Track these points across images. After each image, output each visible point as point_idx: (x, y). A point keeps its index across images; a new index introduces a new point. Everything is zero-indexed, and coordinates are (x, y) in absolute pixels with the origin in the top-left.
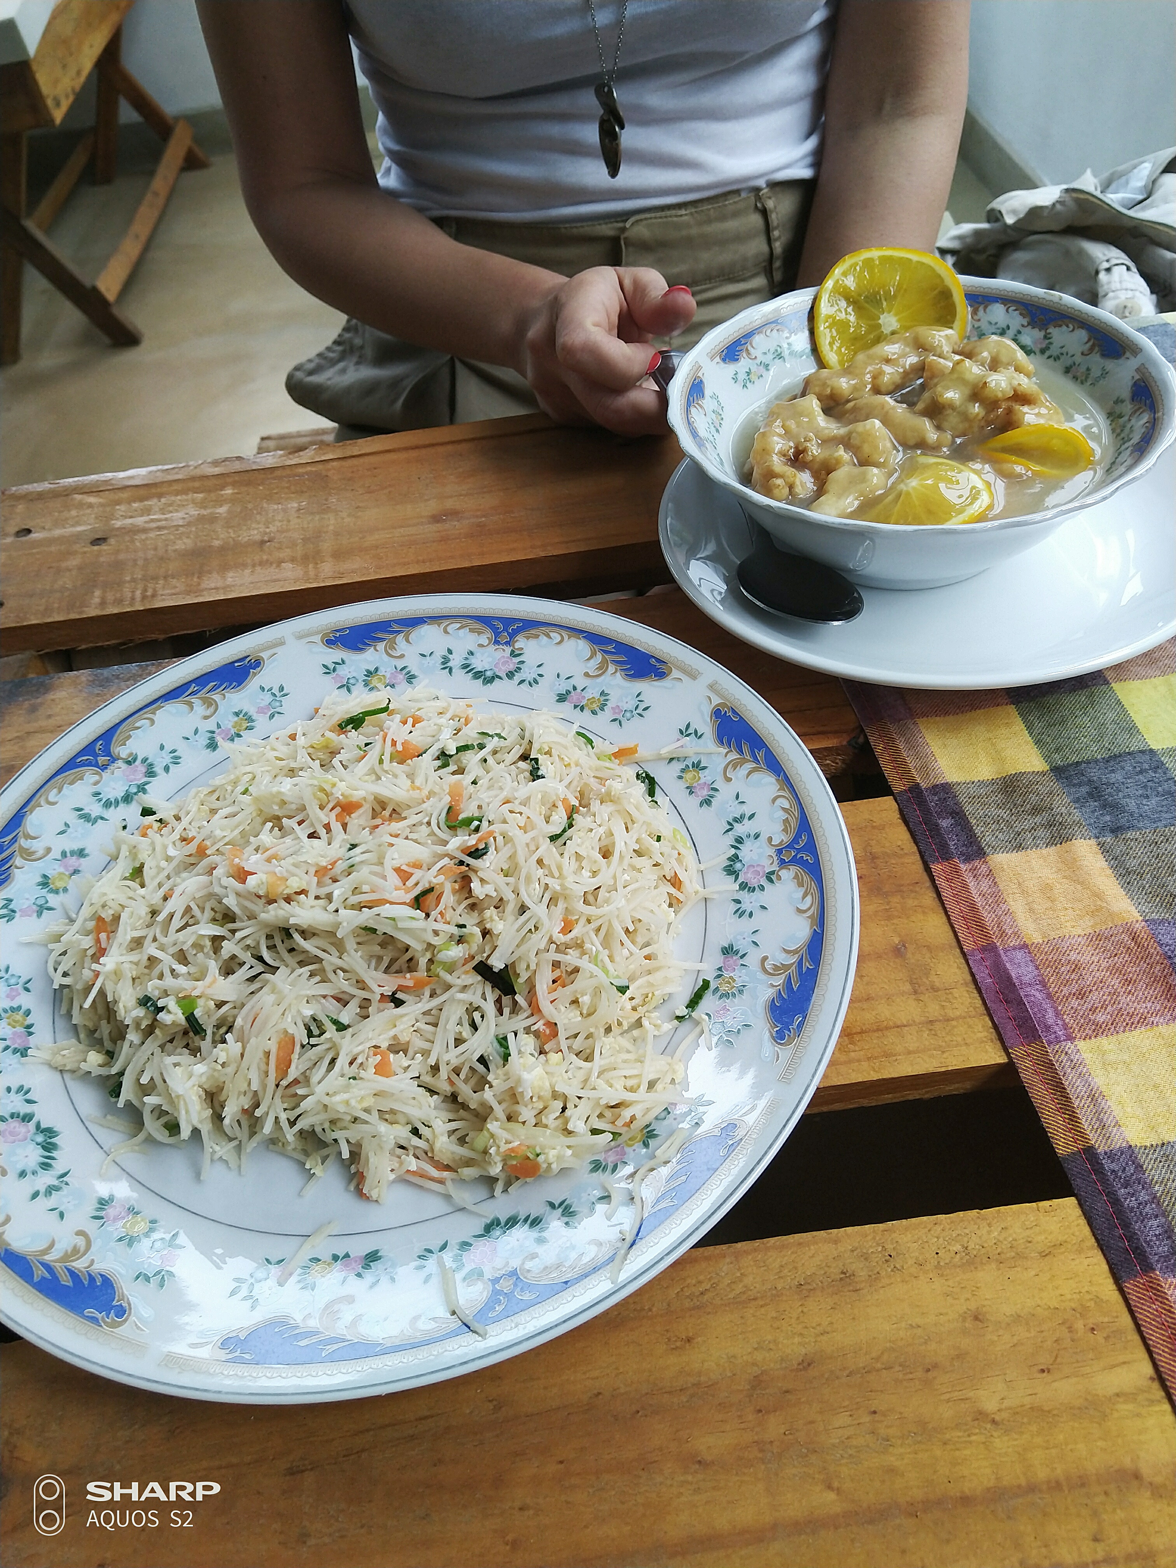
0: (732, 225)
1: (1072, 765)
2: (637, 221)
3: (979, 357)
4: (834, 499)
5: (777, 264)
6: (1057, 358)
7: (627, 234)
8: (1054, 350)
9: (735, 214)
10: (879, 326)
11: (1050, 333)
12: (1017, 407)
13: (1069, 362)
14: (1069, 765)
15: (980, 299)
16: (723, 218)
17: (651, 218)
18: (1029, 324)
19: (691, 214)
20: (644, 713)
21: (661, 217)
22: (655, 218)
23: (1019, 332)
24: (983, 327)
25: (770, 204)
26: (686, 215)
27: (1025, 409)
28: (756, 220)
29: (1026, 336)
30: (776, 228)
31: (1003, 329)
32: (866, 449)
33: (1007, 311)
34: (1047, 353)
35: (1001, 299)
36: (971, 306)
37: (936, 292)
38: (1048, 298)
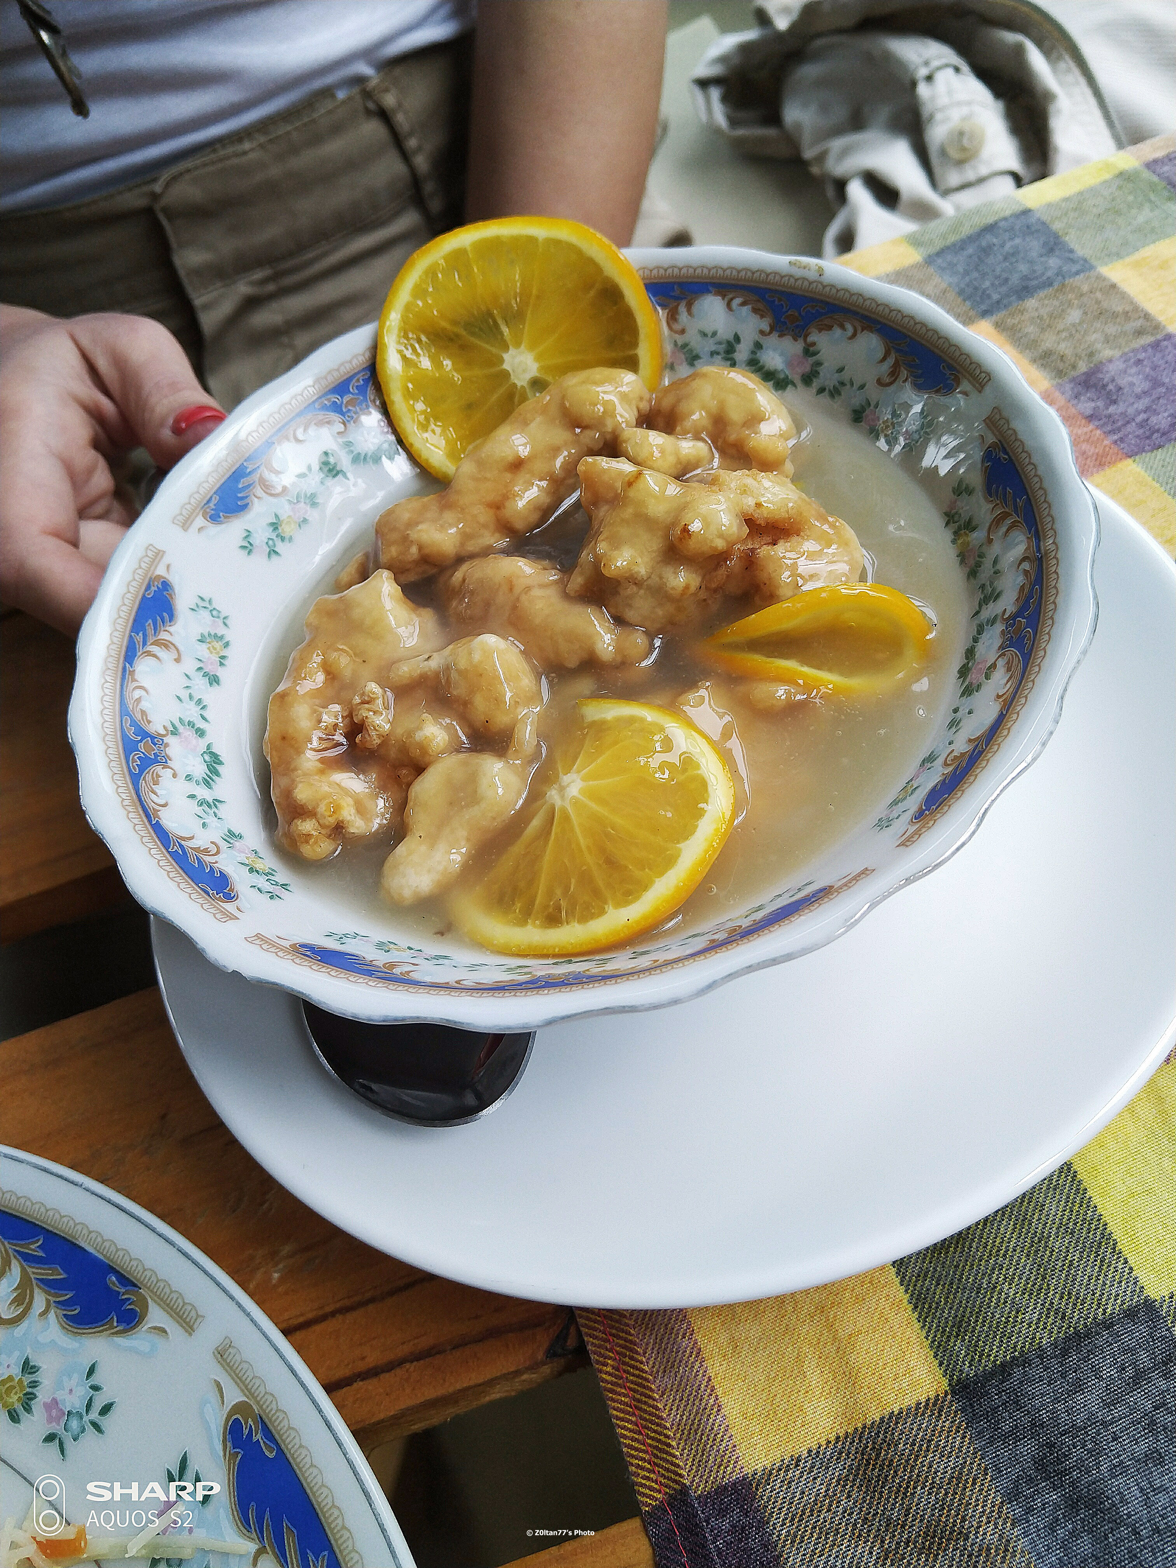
0: (334, 147)
1: (992, 1374)
2: (174, 179)
3: (687, 425)
4: (423, 848)
5: (429, 187)
6: (834, 393)
7: (164, 201)
8: (827, 377)
9: (336, 129)
10: (506, 375)
11: (813, 344)
12: (765, 551)
13: (857, 401)
14: (988, 1376)
15: (677, 292)
16: (316, 140)
17: (196, 168)
18: (773, 329)
19: (261, 146)
20: (104, 1422)
21: (213, 163)
22: (205, 165)
23: (758, 346)
24: (693, 344)
25: (389, 100)
26: (252, 150)
27: (781, 549)
28: (372, 129)
29: (771, 353)
30: (411, 134)
31: (729, 342)
32: (480, 705)
33: (729, 306)
34: (816, 384)
35: (714, 285)
36: (663, 306)
37: (592, 293)
38: (798, 273)
